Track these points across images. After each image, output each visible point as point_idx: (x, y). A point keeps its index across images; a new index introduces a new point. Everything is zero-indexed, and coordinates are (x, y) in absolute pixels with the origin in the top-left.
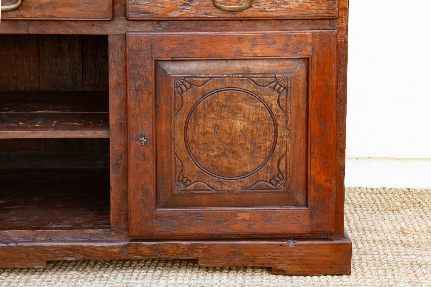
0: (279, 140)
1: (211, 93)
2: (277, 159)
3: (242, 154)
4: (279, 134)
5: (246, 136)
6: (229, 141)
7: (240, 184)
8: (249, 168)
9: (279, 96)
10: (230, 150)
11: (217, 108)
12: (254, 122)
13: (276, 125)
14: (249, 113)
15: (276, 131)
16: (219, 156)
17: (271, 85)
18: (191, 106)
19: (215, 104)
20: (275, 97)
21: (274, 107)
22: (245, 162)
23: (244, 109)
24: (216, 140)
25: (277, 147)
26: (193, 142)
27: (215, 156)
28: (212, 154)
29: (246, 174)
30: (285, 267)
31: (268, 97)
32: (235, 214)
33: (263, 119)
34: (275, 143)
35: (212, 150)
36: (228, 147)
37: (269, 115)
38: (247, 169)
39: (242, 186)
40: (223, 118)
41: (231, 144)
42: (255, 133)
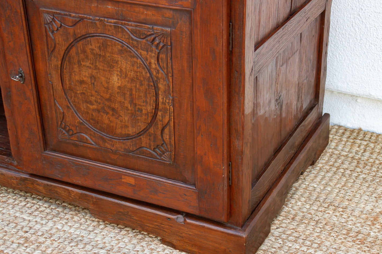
0: (161, 106)
1: (84, 37)
2: (160, 127)
3: (122, 113)
4: (161, 100)
5: (124, 94)
6: (107, 96)
7: (123, 146)
8: (131, 131)
9: (159, 53)
10: (109, 107)
11: (91, 56)
12: (132, 80)
13: (156, 88)
14: (126, 69)
15: (157, 95)
16: (98, 111)
17: (149, 38)
18: (64, 48)
19: (88, 51)
20: (153, 54)
21: (153, 66)
22: (126, 124)
23: (120, 62)
24: (94, 92)
25: (160, 113)
26: (71, 89)
27: (94, 110)
28: (91, 107)
29: (128, 137)
30: (175, 242)
31: (145, 53)
32: (119, 175)
33: (142, 79)
34: (157, 108)
35: (91, 103)
36: (107, 103)
37: (148, 75)
38: (128, 131)
39: (125, 149)
40: (99, 69)
41: (109, 100)
42: (134, 92)
